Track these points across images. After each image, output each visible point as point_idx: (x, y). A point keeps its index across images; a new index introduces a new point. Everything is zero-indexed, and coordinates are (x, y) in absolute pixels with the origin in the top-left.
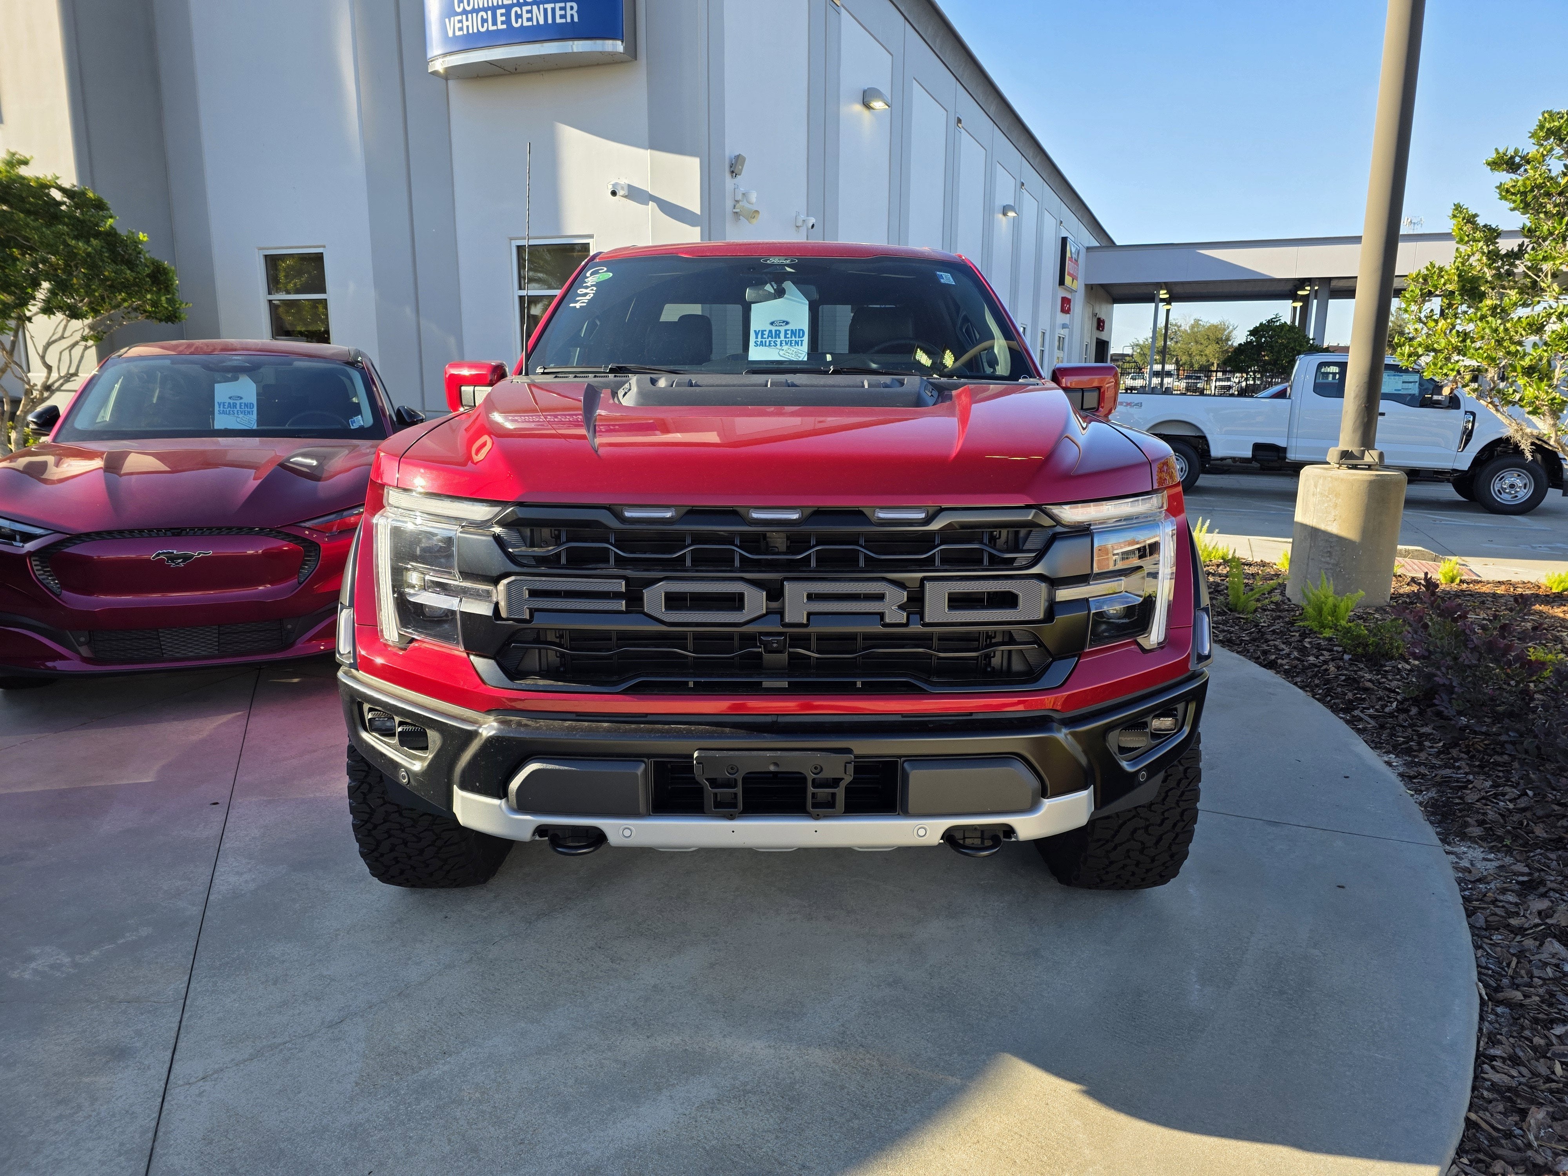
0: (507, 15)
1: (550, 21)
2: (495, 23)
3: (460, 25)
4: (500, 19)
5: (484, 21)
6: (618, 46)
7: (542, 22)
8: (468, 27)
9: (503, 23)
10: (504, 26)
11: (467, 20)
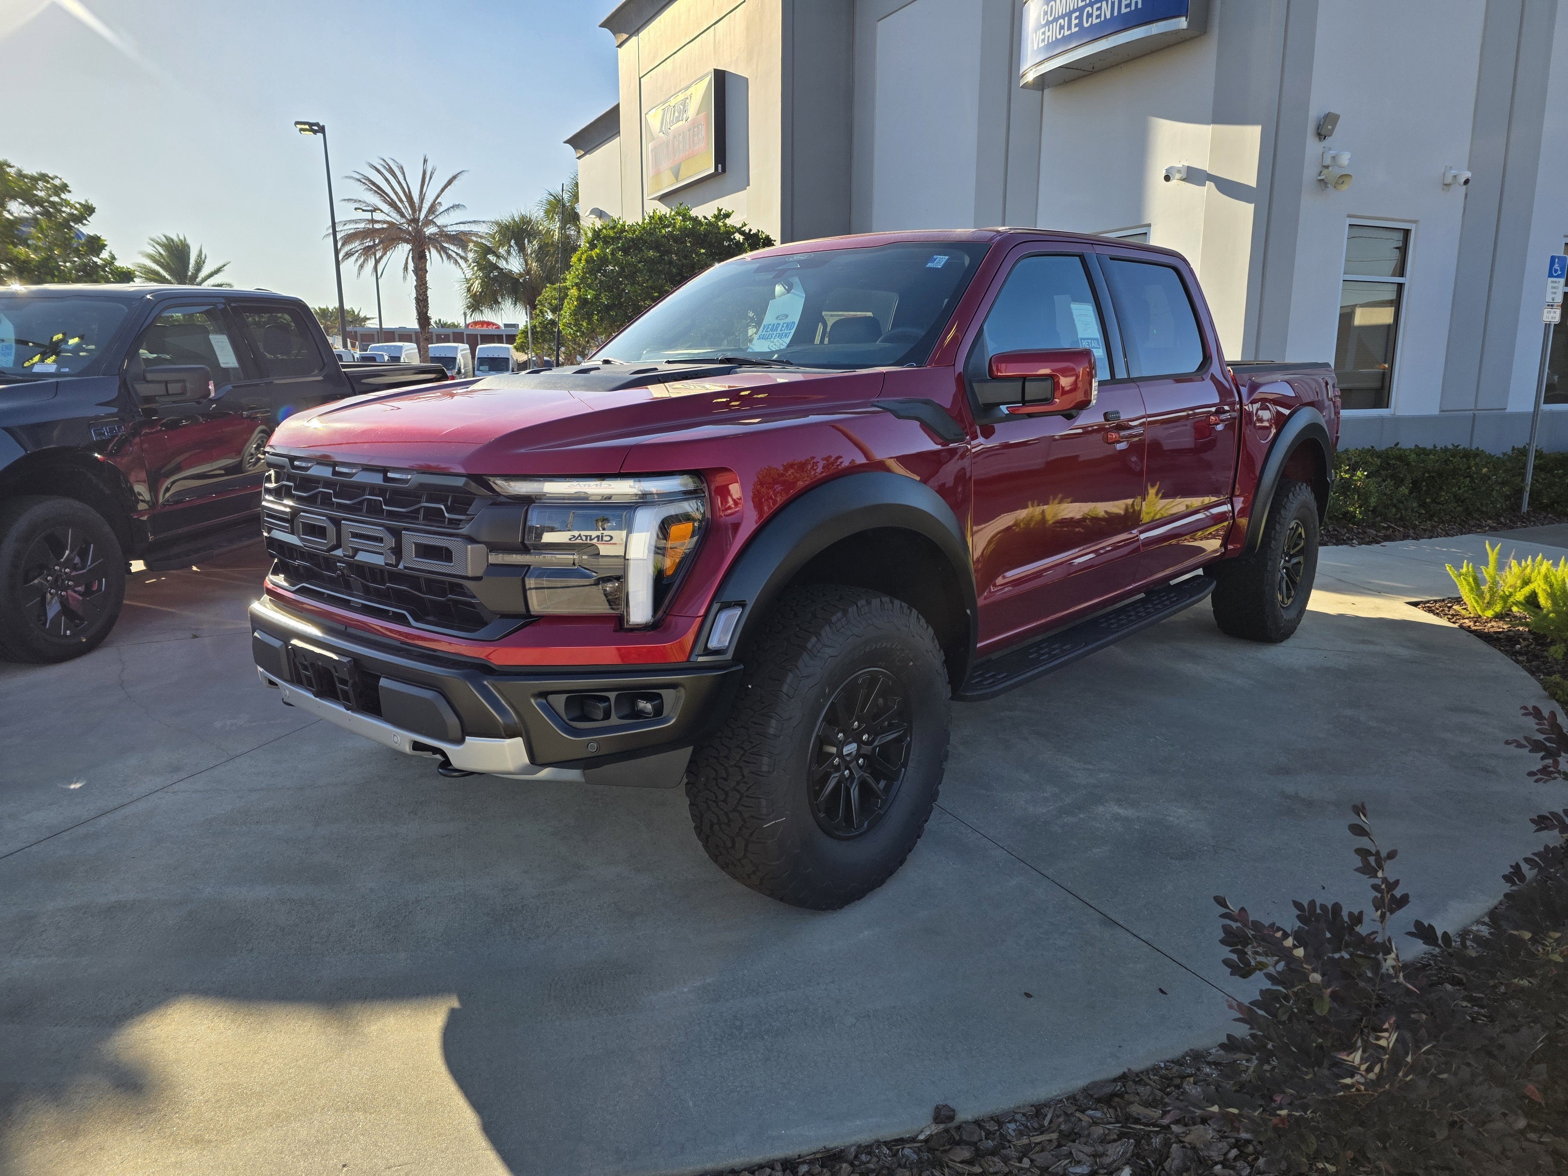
0: (1080, 17)
1: (1116, 14)
2: (1069, 28)
3: (1043, 37)
4: (1074, 22)
5: (1062, 27)
6: (1182, 23)
7: (1108, 16)
8: (1049, 37)
9: (1076, 26)
10: (1077, 29)
11: (1049, 31)
